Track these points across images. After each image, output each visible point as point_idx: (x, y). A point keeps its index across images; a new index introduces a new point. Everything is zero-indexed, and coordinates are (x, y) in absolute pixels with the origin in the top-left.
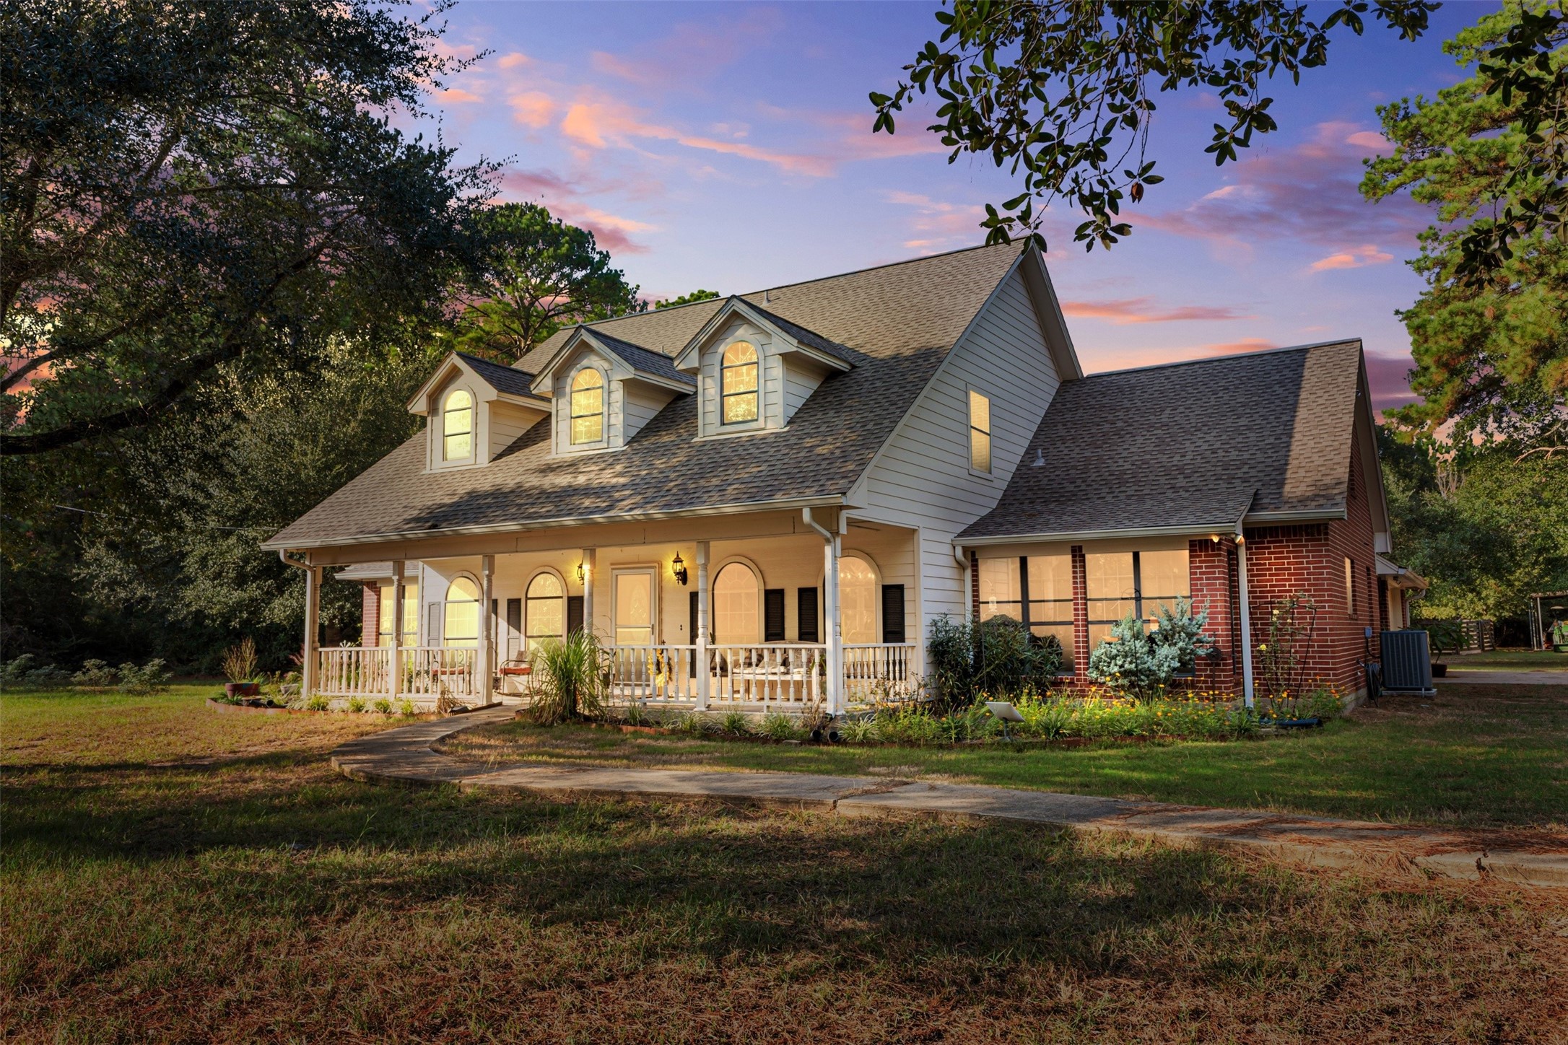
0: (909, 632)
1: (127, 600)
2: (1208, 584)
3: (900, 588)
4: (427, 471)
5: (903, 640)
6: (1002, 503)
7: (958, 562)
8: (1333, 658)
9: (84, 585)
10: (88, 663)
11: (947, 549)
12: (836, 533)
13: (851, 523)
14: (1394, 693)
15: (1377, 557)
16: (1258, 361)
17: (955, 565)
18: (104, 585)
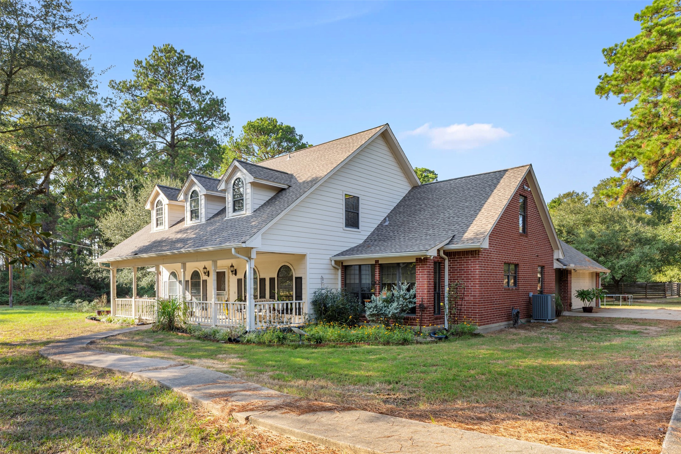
0: (304, 297)
1: (102, 278)
2: (422, 277)
3: (301, 278)
4: (152, 232)
5: (301, 300)
6: (365, 241)
7: (334, 267)
8: (478, 308)
9: (87, 273)
10: (77, 301)
11: (328, 262)
12: (250, 258)
13: (258, 253)
14: (536, 321)
15: (555, 261)
16: (487, 175)
17: (332, 268)
18: (94, 272)
